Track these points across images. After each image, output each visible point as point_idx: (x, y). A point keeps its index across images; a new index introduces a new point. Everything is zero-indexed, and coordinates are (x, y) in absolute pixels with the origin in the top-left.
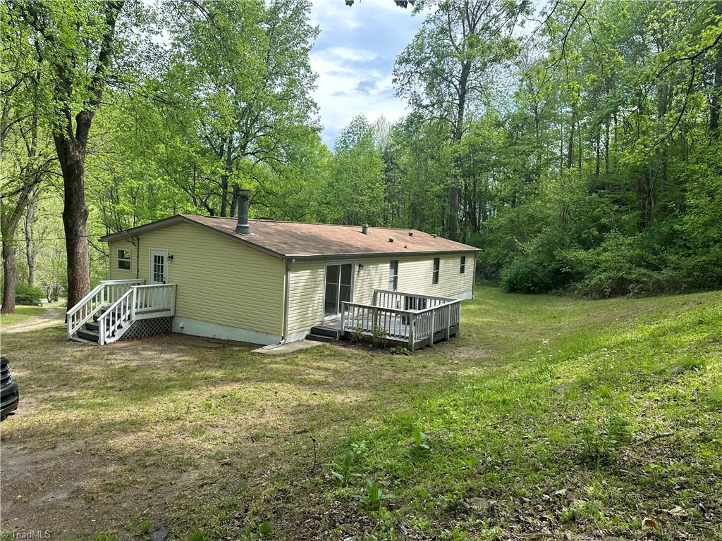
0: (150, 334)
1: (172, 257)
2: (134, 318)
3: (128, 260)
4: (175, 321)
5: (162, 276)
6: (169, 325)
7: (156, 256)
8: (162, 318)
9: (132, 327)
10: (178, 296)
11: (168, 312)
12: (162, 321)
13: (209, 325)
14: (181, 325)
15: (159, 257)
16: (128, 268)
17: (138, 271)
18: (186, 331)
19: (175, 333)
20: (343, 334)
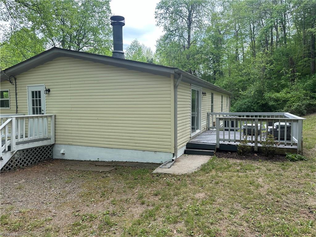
0: (33, 163)
1: (49, 91)
2: (15, 148)
3: (7, 99)
4: (56, 148)
5: (40, 108)
6: (50, 152)
7: (33, 92)
8: (43, 147)
9: (13, 157)
10: (57, 126)
11: (49, 140)
12: (43, 150)
13: (91, 149)
14: (62, 152)
15: (36, 92)
16: (8, 106)
17: (17, 108)
18: (67, 157)
19: (57, 159)
20: (218, 147)
